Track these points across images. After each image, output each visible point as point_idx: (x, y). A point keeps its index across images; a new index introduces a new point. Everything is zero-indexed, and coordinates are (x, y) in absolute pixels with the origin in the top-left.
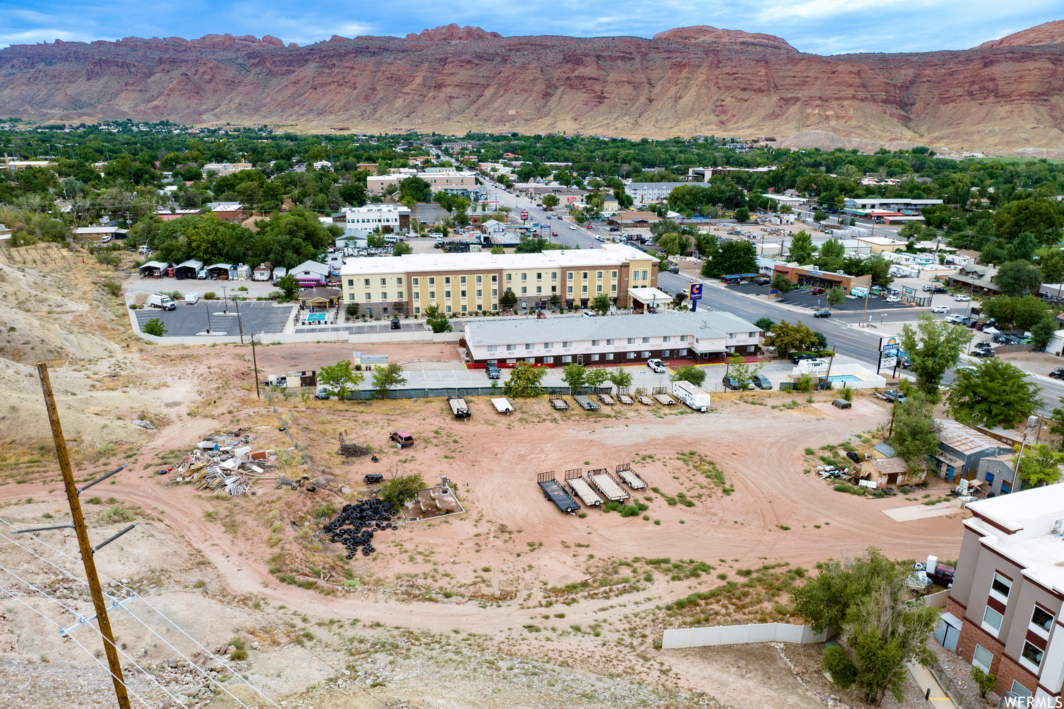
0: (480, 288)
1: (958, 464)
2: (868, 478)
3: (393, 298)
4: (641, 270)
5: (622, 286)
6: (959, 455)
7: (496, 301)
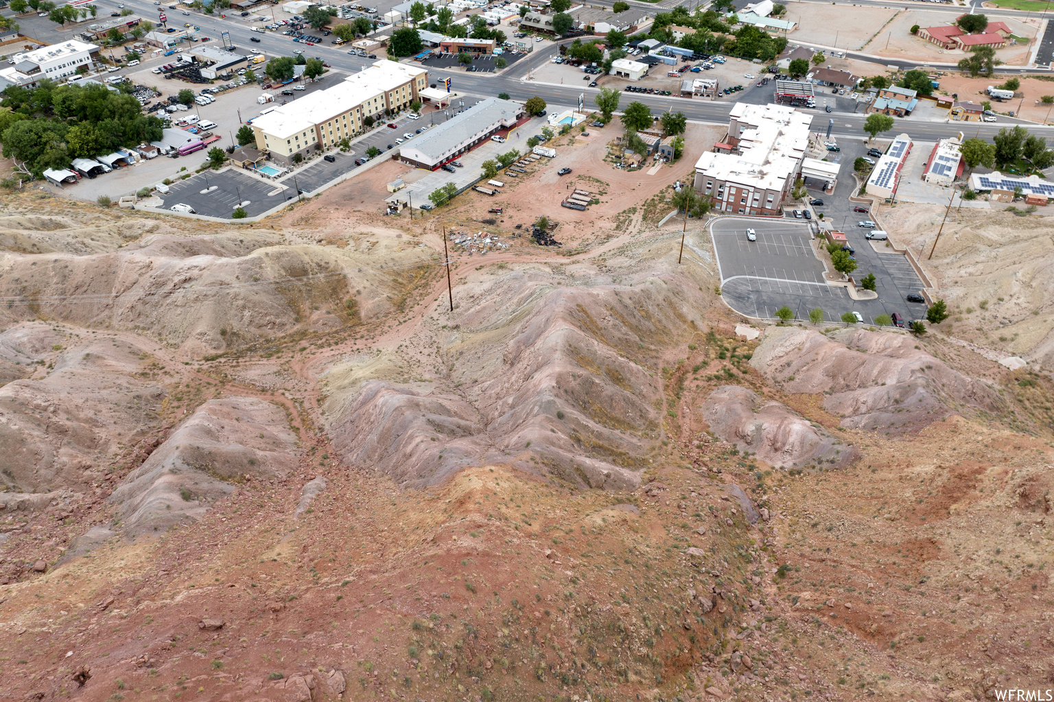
0: (352, 119)
1: (651, 149)
2: (633, 163)
3: (311, 143)
4: (420, 80)
5: (414, 92)
6: (650, 146)
7: (360, 124)
